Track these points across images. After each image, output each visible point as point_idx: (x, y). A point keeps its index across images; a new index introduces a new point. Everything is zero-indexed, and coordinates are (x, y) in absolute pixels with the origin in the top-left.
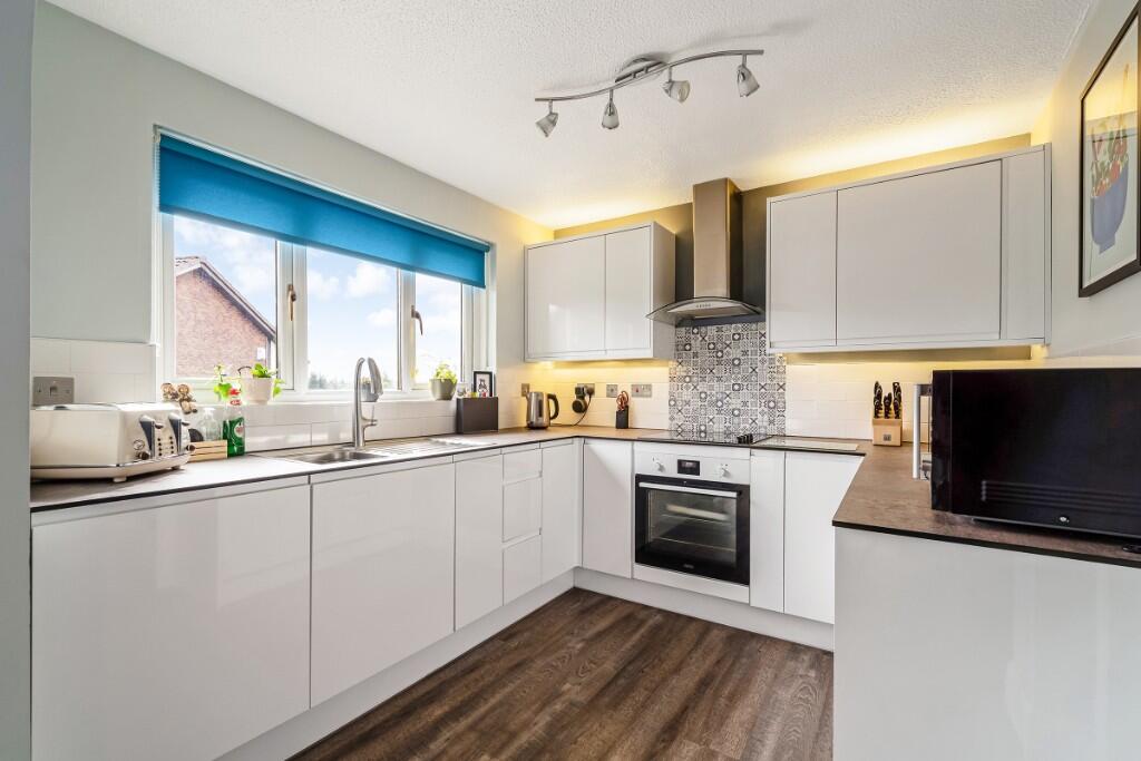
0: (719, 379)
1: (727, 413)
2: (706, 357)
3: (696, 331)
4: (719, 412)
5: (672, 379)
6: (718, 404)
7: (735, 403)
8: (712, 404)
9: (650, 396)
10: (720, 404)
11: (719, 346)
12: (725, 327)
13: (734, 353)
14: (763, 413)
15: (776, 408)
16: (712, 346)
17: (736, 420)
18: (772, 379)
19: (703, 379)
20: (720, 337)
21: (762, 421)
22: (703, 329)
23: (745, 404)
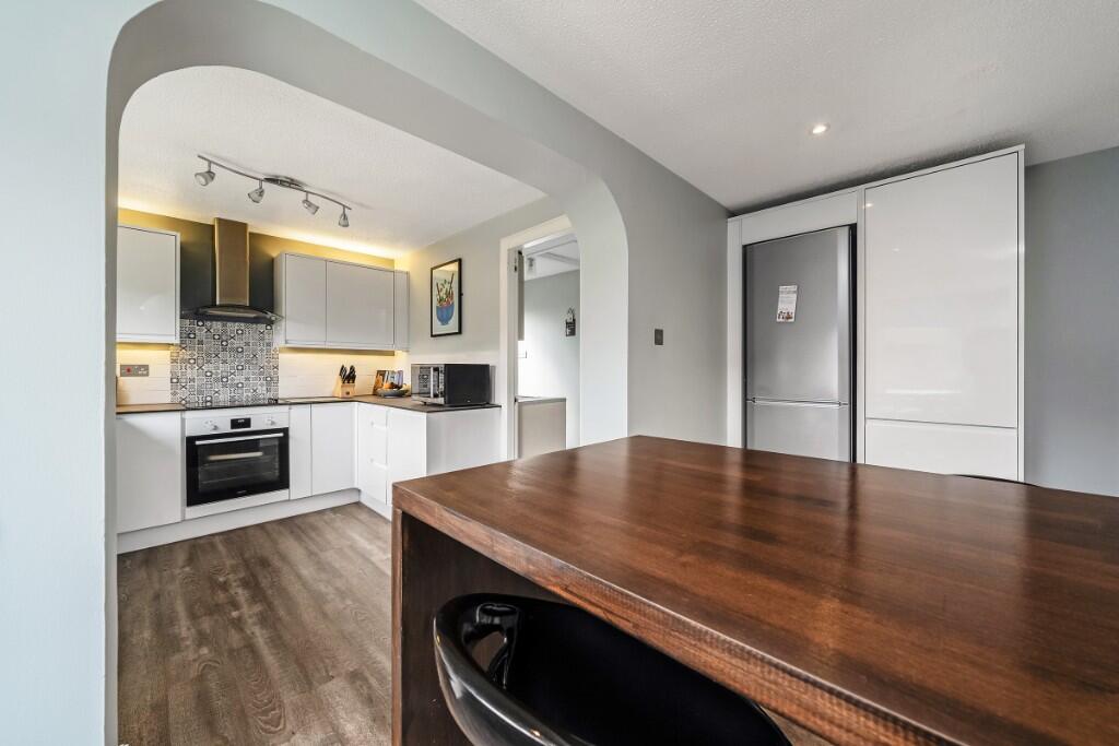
0: (225, 362)
1: (231, 385)
2: (210, 345)
3: (200, 323)
4: (224, 386)
5: (174, 361)
6: (223, 380)
7: (239, 378)
8: (217, 380)
9: (147, 375)
10: (225, 380)
11: (224, 338)
12: (229, 324)
13: (236, 343)
14: (262, 385)
15: (271, 381)
16: (217, 337)
17: (240, 391)
18: (269, 362)
19: (209, 362)
20: (225, 332)
21: (262, 390)
22: (208, 324)
23: (247, 379)
